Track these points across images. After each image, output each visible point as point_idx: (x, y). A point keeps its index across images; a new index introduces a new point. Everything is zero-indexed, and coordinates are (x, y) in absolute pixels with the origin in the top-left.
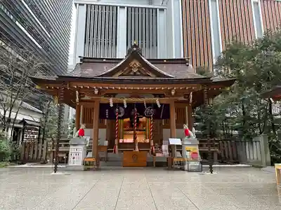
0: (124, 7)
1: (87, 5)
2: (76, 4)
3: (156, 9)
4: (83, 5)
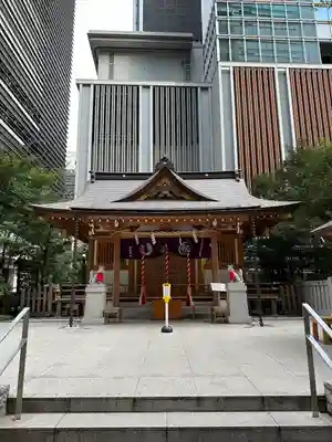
0: (149, 87)
1: (95, 85)
2: (78, 85)
3: (196, 88)
4: (89, 85)
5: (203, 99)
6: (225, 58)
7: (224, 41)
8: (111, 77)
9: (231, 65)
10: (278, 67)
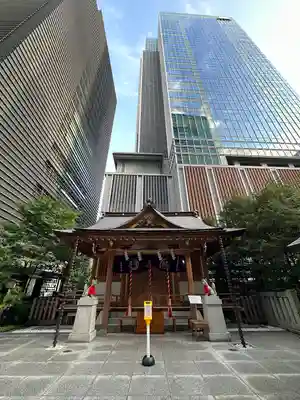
0: (142, 176)
1: (114, 175)
3: (166, 177)
4: (111, 175)
5: (169, 181)
6: (180, 162)
7: (179, 155)
8: (123, 171)
9: (183, 165)
10: (207, 167)
